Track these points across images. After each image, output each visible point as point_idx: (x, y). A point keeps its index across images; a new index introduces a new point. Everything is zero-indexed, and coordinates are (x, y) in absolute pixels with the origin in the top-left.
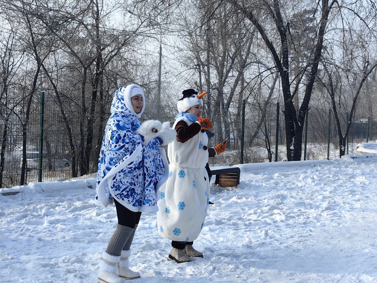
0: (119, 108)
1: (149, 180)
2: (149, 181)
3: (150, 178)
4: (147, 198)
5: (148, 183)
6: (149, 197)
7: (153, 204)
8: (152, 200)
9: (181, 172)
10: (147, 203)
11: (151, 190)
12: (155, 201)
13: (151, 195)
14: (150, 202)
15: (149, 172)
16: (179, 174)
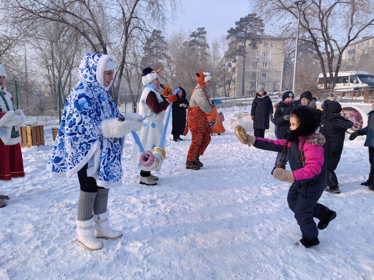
0: (87, 77)
1: (114, 155)
2: (114, 157)
3: (114, 154)
4: (111, 174)
5: (113, 158)
6: (113, 173)
7: (117, 179)
8: (116, 176)
9: (153, 124)
10: (112, 179)
11: (115, 165)
12: (119, 176)
13: (115, 171)
14: (115, 178)
15: (113, 147)
16: (152, 125)
